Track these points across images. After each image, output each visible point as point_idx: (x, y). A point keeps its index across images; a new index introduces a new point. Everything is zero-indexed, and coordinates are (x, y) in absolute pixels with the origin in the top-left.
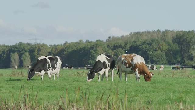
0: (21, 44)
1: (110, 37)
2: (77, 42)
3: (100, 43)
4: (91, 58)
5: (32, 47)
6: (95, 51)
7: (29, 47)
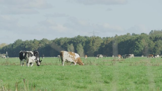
0: (79, 37)
1: (152, 31)
2: (125, 35)
3: (143, 36)
4: (136, 48)
5: (88, 39)
6: (139, 42)
7: (86, 39)
